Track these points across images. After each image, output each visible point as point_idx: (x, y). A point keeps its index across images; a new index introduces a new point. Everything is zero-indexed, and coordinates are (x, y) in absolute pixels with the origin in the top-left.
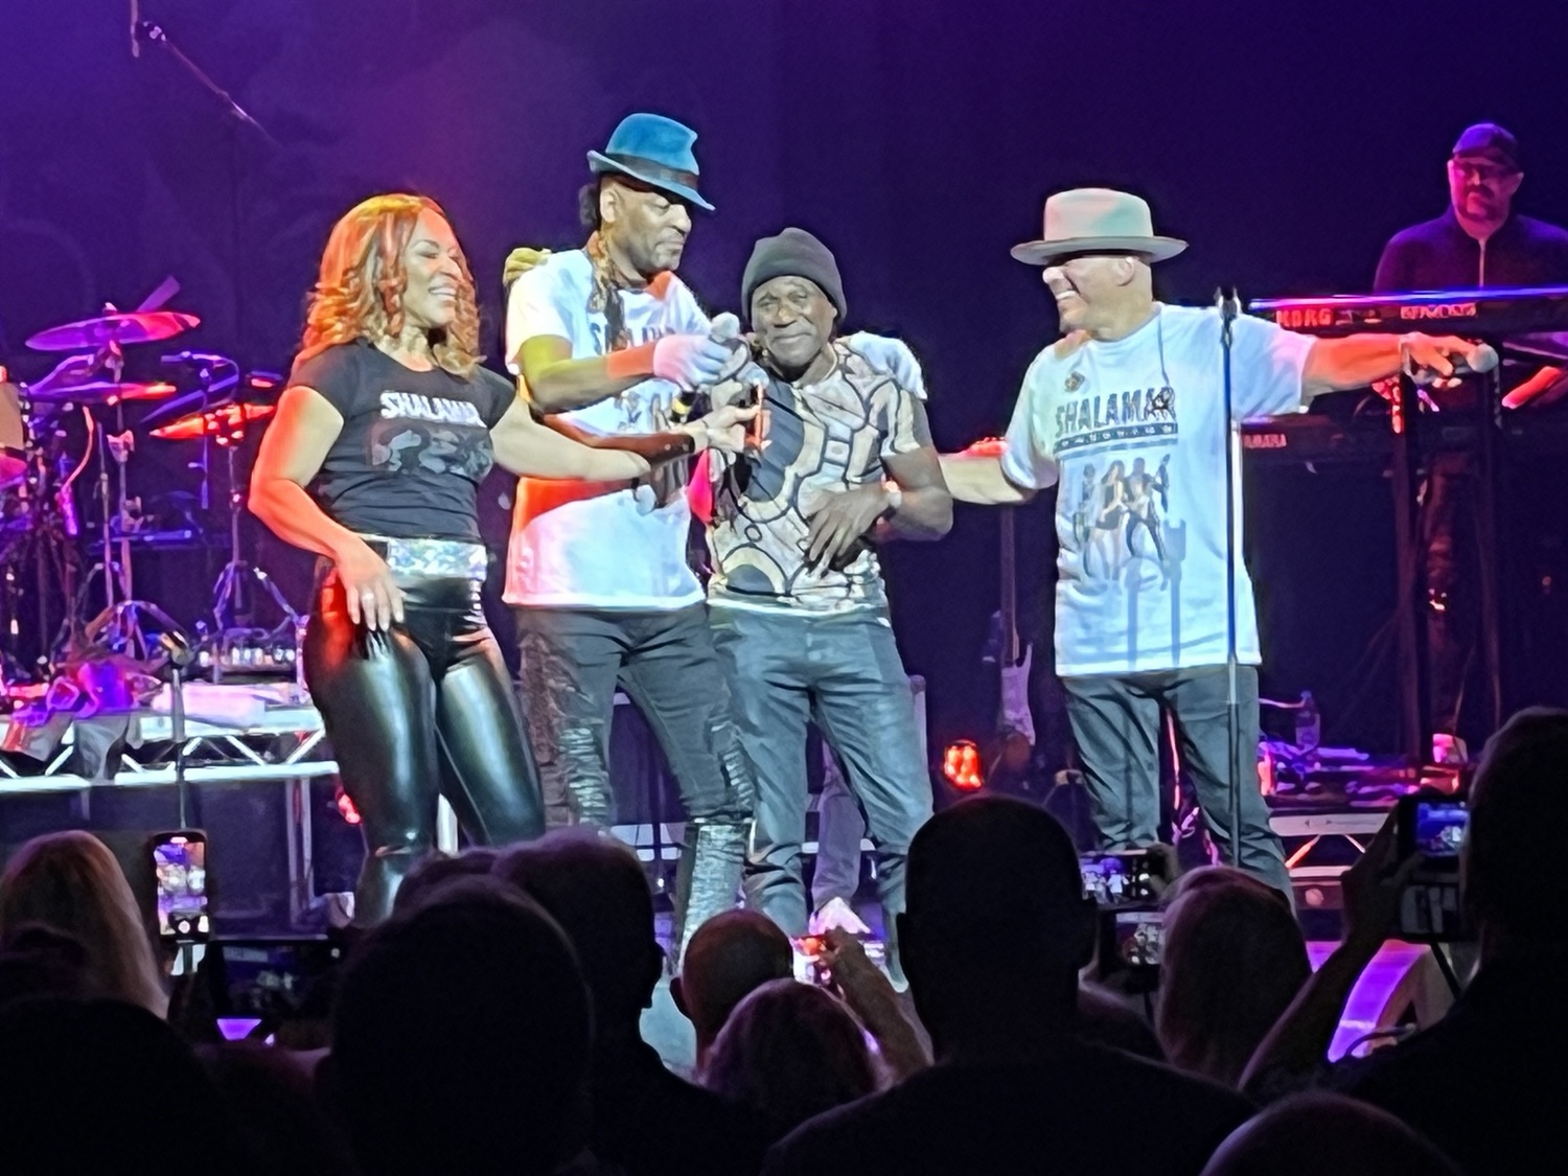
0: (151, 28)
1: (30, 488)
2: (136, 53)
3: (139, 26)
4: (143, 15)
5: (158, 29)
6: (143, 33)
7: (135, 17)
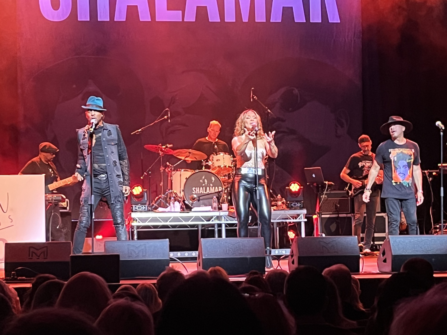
0: (254, 96)
1: (232, 174)
2: (252, 101)
3: (252, 96)
4: (253, 94)
5: (255, 97)
6: (253, 97)
7: (252, 95)
